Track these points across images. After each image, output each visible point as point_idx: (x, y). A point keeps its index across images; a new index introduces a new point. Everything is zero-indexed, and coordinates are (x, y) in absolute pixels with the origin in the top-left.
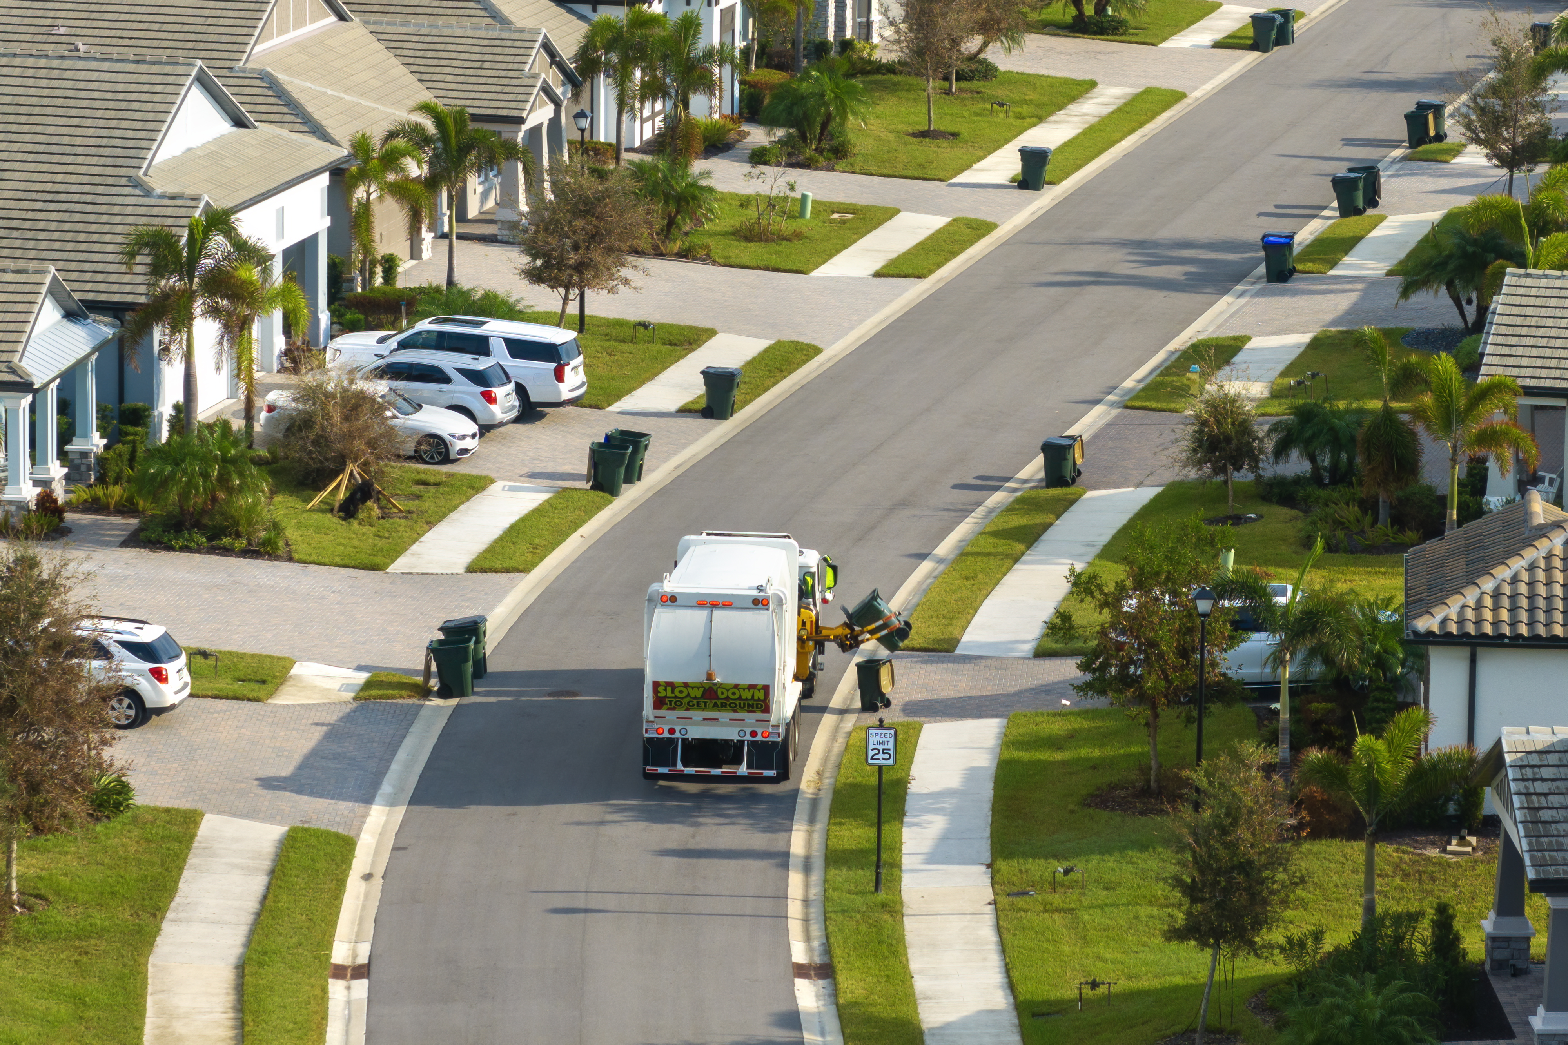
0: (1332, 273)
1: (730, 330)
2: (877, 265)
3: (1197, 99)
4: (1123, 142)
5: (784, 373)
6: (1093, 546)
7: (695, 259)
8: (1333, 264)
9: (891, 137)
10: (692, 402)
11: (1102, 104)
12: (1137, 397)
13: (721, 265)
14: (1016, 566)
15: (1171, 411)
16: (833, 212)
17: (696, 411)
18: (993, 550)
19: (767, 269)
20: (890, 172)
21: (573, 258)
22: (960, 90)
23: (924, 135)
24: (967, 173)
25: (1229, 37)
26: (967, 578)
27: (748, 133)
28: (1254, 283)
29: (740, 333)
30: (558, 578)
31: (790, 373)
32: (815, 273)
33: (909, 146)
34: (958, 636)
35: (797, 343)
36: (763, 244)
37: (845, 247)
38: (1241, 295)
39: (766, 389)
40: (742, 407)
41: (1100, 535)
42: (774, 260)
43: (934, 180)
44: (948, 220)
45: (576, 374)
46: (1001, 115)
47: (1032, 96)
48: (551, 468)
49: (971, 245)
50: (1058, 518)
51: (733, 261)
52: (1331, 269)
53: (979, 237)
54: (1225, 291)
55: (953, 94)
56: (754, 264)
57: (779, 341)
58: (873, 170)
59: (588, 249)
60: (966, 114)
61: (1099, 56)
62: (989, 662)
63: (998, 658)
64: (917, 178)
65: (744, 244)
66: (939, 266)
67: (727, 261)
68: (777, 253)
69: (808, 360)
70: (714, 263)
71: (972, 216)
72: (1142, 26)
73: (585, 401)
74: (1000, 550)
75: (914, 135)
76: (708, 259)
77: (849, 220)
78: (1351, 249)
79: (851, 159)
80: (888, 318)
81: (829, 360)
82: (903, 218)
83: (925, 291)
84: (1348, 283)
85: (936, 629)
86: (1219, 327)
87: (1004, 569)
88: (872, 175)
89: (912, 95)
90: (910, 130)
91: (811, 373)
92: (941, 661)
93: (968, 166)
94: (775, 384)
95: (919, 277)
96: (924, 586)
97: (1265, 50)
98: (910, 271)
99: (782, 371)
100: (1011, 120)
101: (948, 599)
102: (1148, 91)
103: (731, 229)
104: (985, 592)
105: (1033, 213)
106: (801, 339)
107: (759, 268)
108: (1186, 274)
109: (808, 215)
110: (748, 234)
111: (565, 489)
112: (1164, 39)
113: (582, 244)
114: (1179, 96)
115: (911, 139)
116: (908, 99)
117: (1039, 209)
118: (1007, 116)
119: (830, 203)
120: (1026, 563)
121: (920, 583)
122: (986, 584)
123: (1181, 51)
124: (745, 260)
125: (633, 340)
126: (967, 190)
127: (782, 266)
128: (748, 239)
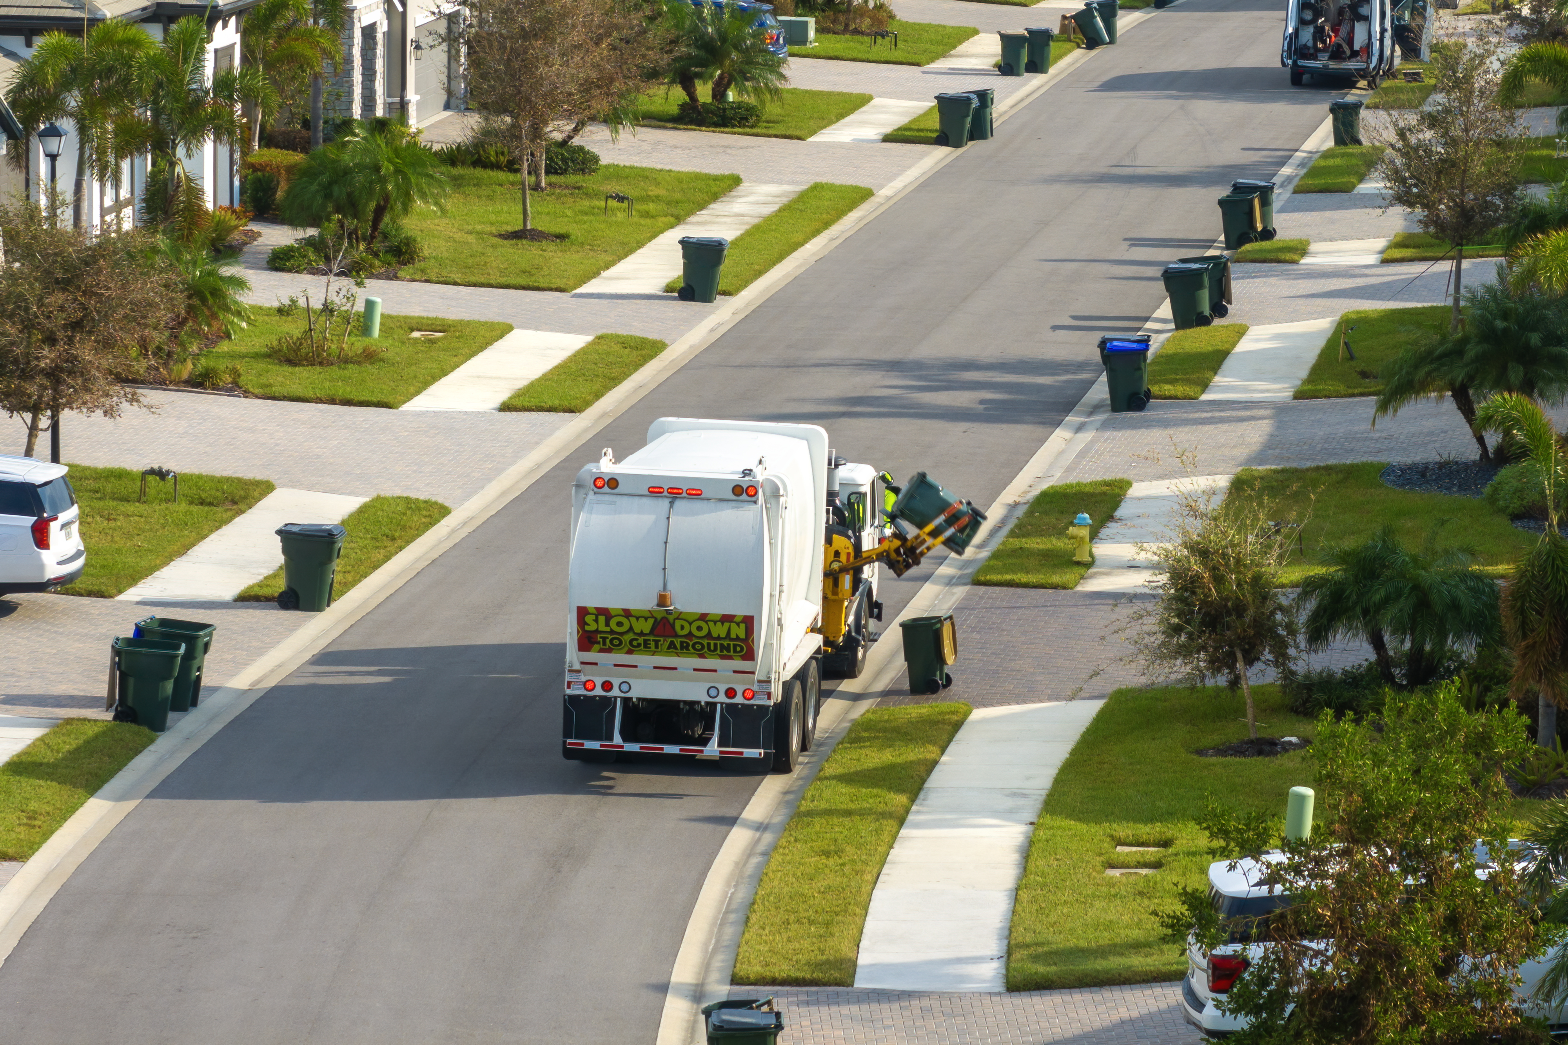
0: (1205, 397)
1: (294, 484)
2: (503, 396)
3: (889, 198)
4: (808, 246)
5: (399, 542)
6: (1024, 796)
7: (216, 388)
8: (1205, 386)
9: (471, 239)
10: (260, 585)
11: (757, 203)
12: (987, 568)
13: (257, 397)
14: (903, 832)
15: (1055, 587)
16: (412, 330)
17: (268, 599)
18: (852, 806)
19: (332, 401)
20: (482, 280)
21: (47, 357)
22: (550, 185)
23: (517, 235)
24: (594, 281)
25: (899, 129)
26: (827, 854)
27: (259, 234)
28: (1091, 414)
29: (311, 488)
30: (80, 869)
31: (408, 543)
32: (408, 407)
33: (499, 249)
34: (851, 955)
35: (408, 500)
36: (318, 369)
37: (444, 373)
38: (1080, 428)
39: (376, 567)
40: (342, 593)
41: (1028, 778)
42: (342, 390)
43: (551, 289)
44: (590, 338)
45: (68, 536)
46: (620, 216)
47: (654, 191)
48: (37, 688)
49: (636, 370)
50: (943, 752)
51: (277, 390)
52: (1203, 392)
53: (645, 360)
54: (1058, 424)
55: (543, 190)
56: (310, 394)
57: (379, 497)
58: (457, 277)
59: (70, 341)
60: (569, 213)
61: (729, 151)
62: (925, 1002)
63: (941, 995)
64: (524, 288)
65: (288, 369)
66: (598, 396)
67: (267, 391)
68: (344, 380)
69: (432, 524)
70: (247, 394)
71: (623, 331)
72: (775, 118)
73: (78, 584)
74: (865, 805)
75: (500, 236)
76: (236, 388)
77: (438, 339)
78: (1219, 367)
79: (418, 265)
80: (539, 466)
81: (465, 524)
82: (517, 338)
83: (586, 430)
84: (1240, 409)
85: (806, 944)
86: (1069, 470)
87: (886, 837)
88: (455, 284)
89: (485, 191)
90: (494, 230)
91: (440, 542)
92: (830, 1001)
93: (596, 274)
94: (387, 558)
95: (571, 411)
96: (750, 869)
97: (957, 145)
98: (556, 403)
99: (393, 539)
100: (636, 219)
101: (805, 889)
102: (817, 188)
103: (264, 350)
104: (869, 877)
105: (712, 330)
106: (413, 495)
107: (319, 401)
108: (982, 402)
109: (376, 332)
110: (292, 356)
111: (69, 721)
112: (813, 133)
113: (60, 334)
114: (866, 194)
115: (500, 241)
116: (479, 197)
117: (720, 325)
118: (630, 215)
119: (405, 317)
120: (917, 826)
121: (740, 865)
122: (865, 863)
123: (842, 146)
124: (296, 389)
125: (141, 497)
126: (605, 302)
127: (355, 396)
128: (291, 362)
